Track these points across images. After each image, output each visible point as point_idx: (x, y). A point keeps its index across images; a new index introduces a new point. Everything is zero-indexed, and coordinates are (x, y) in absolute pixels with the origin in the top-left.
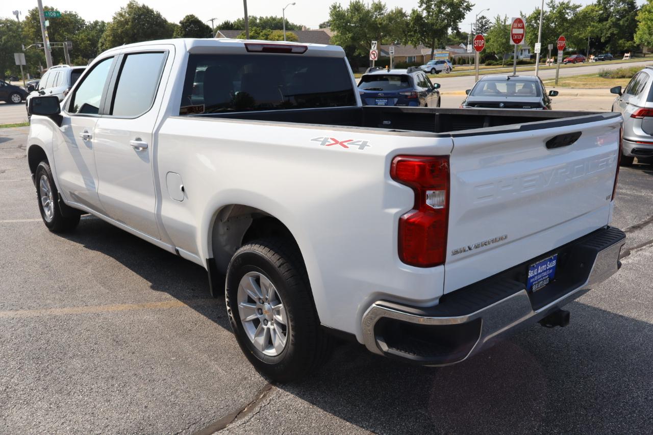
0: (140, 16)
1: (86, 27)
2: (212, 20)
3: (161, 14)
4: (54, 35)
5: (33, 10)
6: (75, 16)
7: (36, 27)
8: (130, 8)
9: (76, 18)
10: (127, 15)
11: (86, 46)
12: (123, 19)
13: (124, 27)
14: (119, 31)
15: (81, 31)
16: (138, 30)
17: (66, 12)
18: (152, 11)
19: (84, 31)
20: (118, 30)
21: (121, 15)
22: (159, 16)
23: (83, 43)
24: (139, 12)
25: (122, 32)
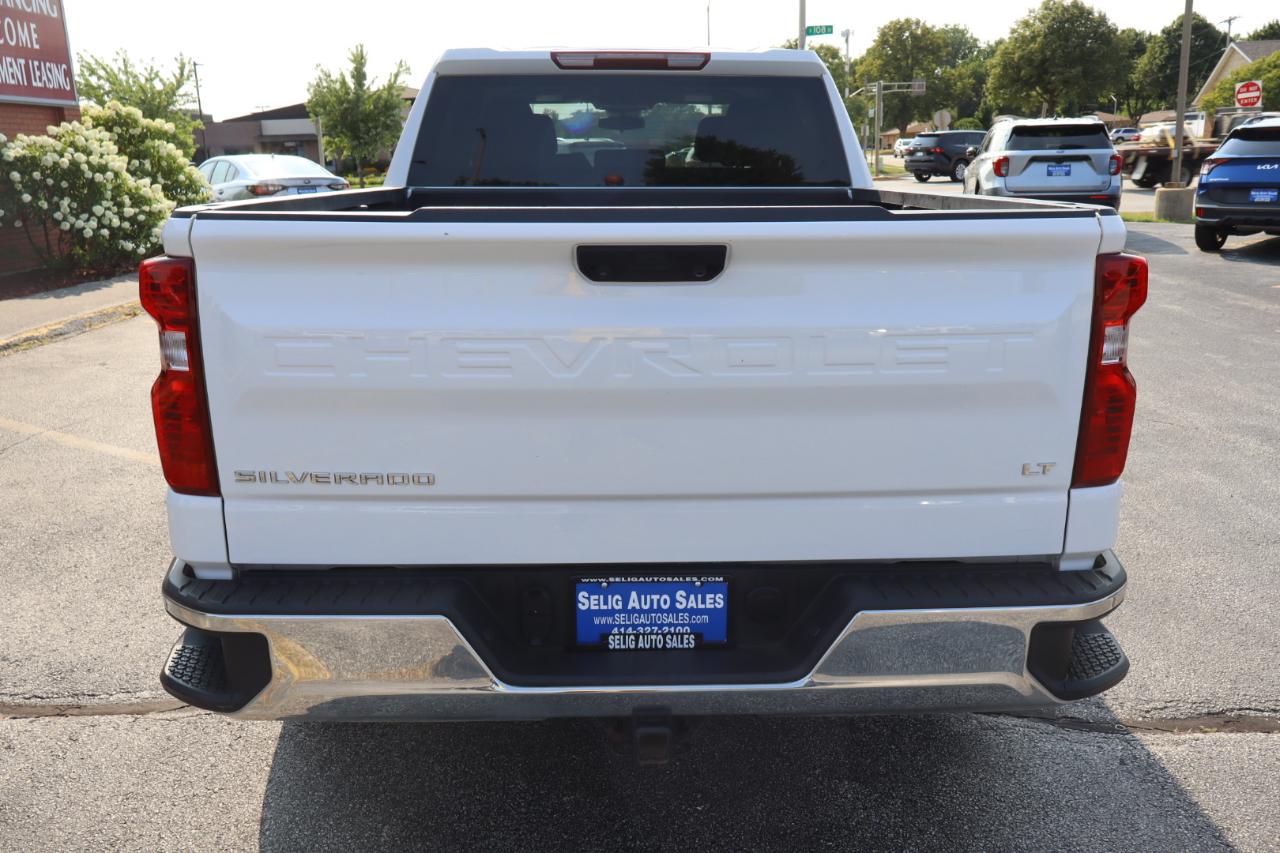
0: (1062, 22)
1: (979, 52)
2: (1229, 21)
3: (1107, 16)
4: (912, 69)
5: (885, 27)
6: (963, 33)
7: (884, 58)
8: (1046, 9)
9: (964, 35)
10: (1038, 23)
11: (964, 87)
12: (1028, 33)
13: (1028, 46)
14: (1017, 55)
15: (967, 60)
16: (1054, 52)
17: (946, 26)
18: (1090, 12)
19: (972, 60)
20: (1014, 54)
21: (1026, 24)
22: (1103, 20)
23: (959, 83)
24: (1063, 15)
25: (1021, 58)
